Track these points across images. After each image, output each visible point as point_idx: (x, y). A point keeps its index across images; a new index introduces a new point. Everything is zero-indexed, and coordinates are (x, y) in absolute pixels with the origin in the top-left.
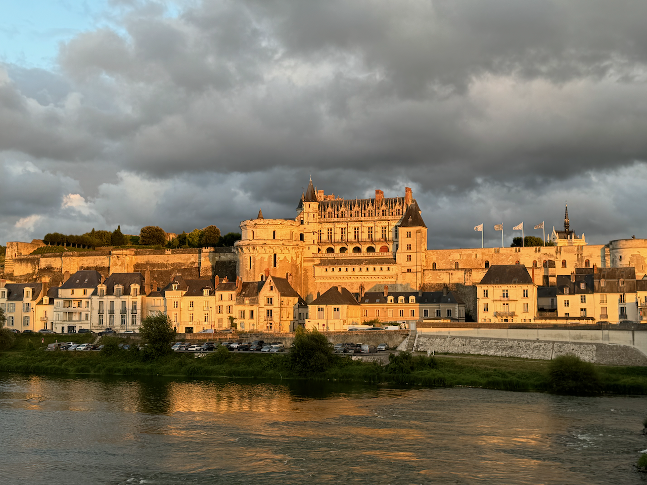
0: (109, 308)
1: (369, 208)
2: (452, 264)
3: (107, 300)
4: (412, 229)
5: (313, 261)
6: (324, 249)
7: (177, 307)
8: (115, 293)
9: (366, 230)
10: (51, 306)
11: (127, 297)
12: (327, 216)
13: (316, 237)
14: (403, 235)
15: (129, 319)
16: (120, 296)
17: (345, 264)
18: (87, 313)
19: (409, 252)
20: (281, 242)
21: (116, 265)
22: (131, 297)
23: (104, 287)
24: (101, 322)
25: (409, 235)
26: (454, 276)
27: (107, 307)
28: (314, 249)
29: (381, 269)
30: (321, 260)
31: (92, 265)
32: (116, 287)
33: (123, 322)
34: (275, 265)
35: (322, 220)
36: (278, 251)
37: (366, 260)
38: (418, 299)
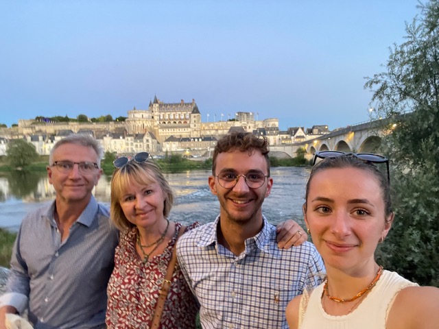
1: (179, 106)
2: (210, 128)
4: (196, 115)
5: (158, 127)
9: (178, 115)
12: (162, 109)
13: (158, 118)
14: (192, 117)
17: (170, 128)
19: (195, 123)
20: (146, 119)
26: (211, 132)
28: (158, 122)
29: (185, 130)
30: (161, 126)
36: (144, 122)
37: (178, 126)
38: (202, 140)
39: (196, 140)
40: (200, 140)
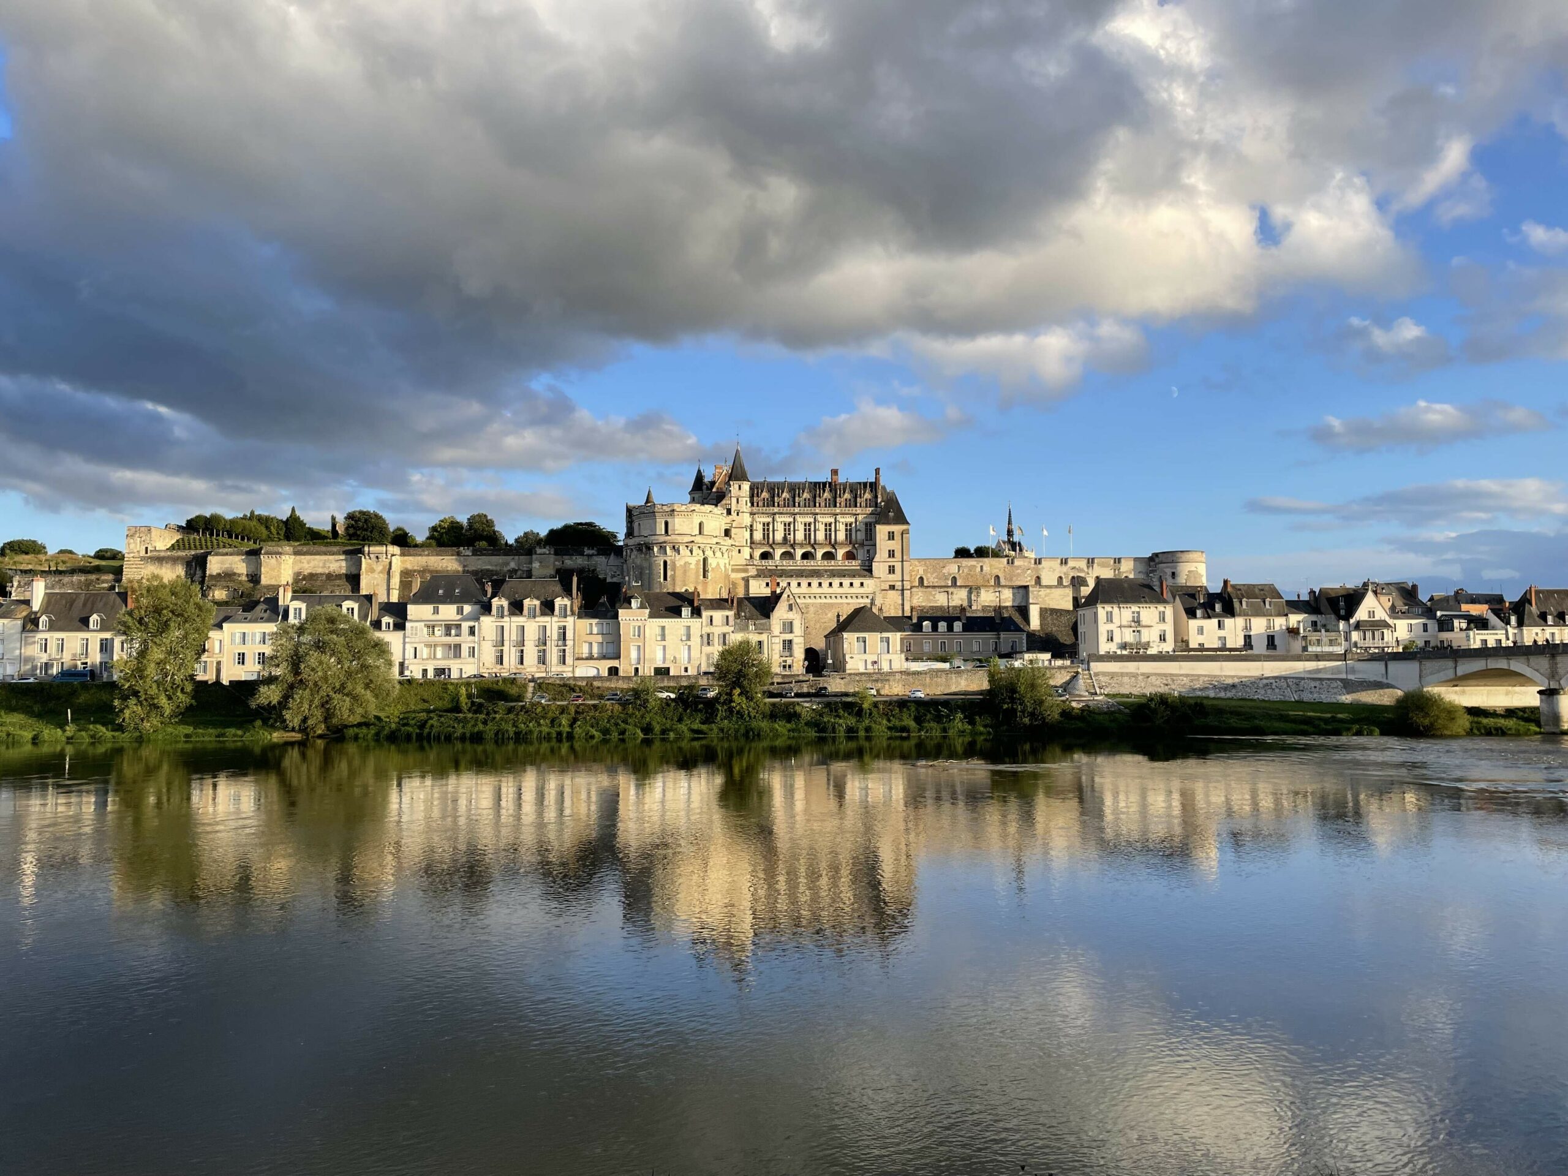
0: (514, 637)
1: (826, 494)
2: (947, 579)
3: (512, 623)
4: (897, 529)
5: (746, 571)
6: (757, 553)
7: (639, 636)
8: (525, 611)
9: (822, 527)
10: (400, 634)
11: (548, 619)
12: (761, 504)
13: (747, 535)
14: (882, 537)
15: (553, 655)
16: (534, 617)
17: (797, 576)
18: (472, 645)
19: (892, 562)
20: (715, 540)
21: (372, 571)
22: (555, 619)
23: (505, 603)
24: (500, 660)
25: (891, 536)
26: (954, 596)
27: (511, 635)
28: (746, 552)
29: (851, 584)
30: (757, 570)
31: (320, 571)
32: (527, 602)
33: (542, 660)
34: (704, 577)
35: (755, 509)
36: (709, 553)
37: (826, 571)
38: (966, 628)
39: (942, 626)
40: (958, 626)
